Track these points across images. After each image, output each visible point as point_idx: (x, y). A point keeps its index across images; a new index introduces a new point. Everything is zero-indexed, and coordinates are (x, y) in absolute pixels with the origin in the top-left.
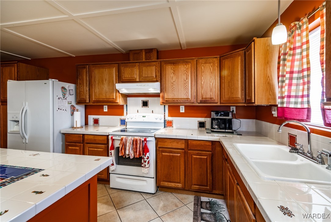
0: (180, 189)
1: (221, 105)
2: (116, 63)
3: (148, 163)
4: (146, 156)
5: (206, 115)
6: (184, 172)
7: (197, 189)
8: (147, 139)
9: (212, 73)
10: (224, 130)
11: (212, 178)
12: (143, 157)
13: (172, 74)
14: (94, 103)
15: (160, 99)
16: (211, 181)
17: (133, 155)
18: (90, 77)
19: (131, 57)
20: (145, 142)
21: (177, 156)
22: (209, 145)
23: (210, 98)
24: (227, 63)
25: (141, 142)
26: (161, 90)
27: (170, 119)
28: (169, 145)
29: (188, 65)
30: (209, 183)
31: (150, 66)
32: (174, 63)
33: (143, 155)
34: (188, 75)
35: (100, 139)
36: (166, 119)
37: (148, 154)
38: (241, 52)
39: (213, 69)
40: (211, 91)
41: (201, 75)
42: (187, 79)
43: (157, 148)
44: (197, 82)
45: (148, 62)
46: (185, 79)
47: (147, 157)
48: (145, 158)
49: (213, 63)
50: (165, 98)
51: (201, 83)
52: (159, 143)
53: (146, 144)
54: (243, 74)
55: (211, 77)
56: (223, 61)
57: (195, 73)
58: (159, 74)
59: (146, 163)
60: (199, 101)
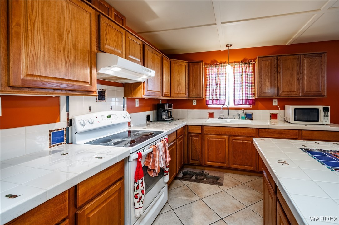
1: (171, 98)
5: (150, 108)
23: (167, 93)
24: (176, 67)
31: (136, 44)
34: (159, 68)
39: (168, 68)
40: (168, 86)
42: (159, 72)
44: (162, 76)
50: (148, 89)
60: (163, 95)
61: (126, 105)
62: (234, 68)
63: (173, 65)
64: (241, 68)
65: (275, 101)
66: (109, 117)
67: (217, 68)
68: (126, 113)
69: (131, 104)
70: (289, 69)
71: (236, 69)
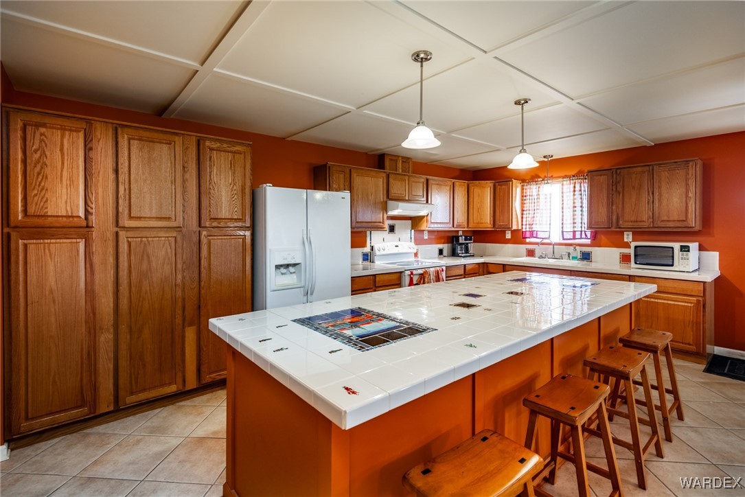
1: (469, 229)
2: (384, 172)
5: (443, 241)
9: (463, 198)
18: (352, 187)
19: (387, 164)
23: (462, 223)
24: (476, 190)
38: (490, 183)
40: (463, 215)
41: (457, 199)
44: (454, 205)
45: (417, 177)
49: (464, 188)
50: (431, 221)
51: (457, 207)
60: (455, 226)
61: (413, 237)
62: (563, 185)
63: (471, 189)
64: (572, 186)
65: (628, 235)
66: (397, 246)
67: (538, 186)
68: (412, 244)
69: (419, 235)
70: (634, 188)
71: (565, 187)
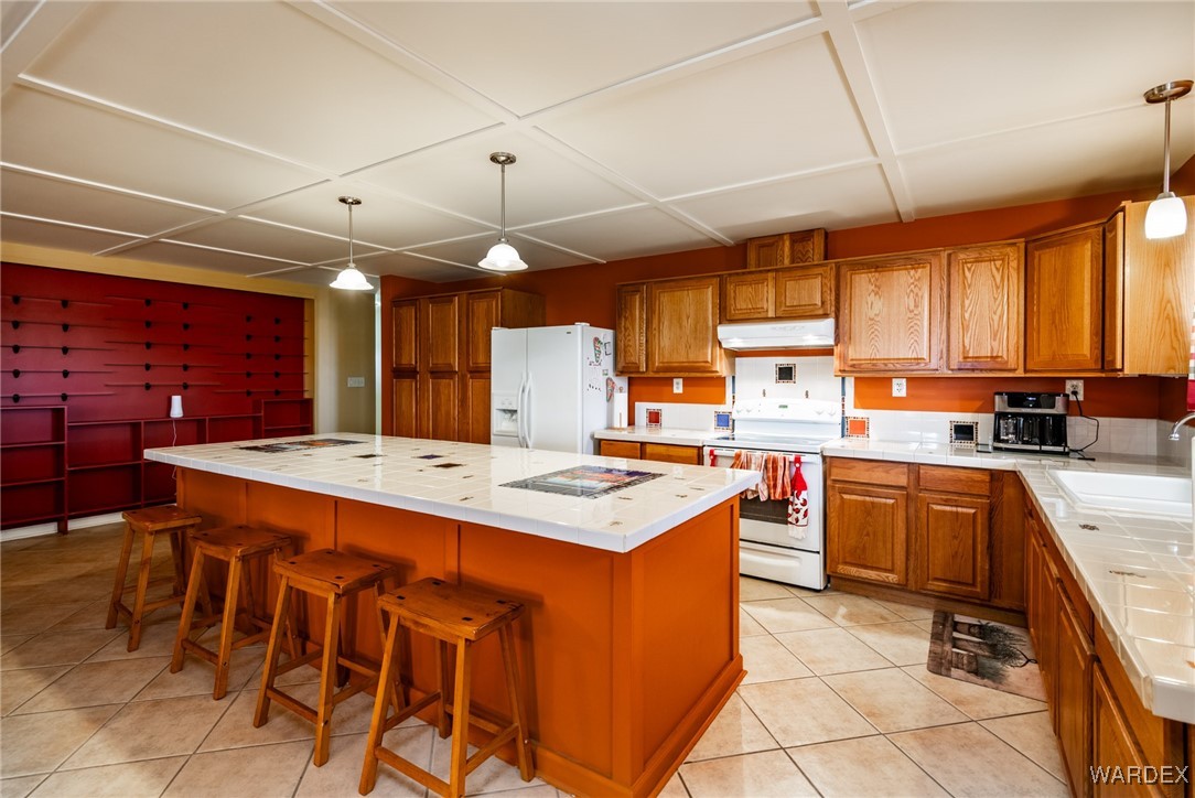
0: (892, 588)
1: (1028, 375)
2: (714, 276)
3: (805, 515)
4: (801, 498)
5: (978, 404)
6: (904, 545)
7: (941, 589)
8: (803, 459)
9: (998, 288)
10: (1037, 448)
11: (991, 567)
12: (791, 499)
13: (873, 294)
14: (657, 372)
15: (834, 362)
16: (987, 574)
17: (766, 493)
18: (651, 311)
19: (752, 256)
20: (798, 465)
21: (885, 504)
22: (983, 481)
23: (992, 357)
24: (1048, 260)
25: (787, 464)
26: (837, 340)
27: (861, 414)
28: (861, 475)
29: (920, 270)
30: (979, 579)
31: (806, 277)
32: (877, 267)
33: (792, 495)
34: (920, 294)
35: (681, 454)
36: (846, 415)
37: (804, 495)
38: (1092, 228)
39: (1002, 277)
40: (995, 336)
41: (963, 294)
42: (916, 306)
43: (829, 483)
44: (949, 313)
45: (800, 267)
46: (912, 307)
47: (801, 501)
48: (796, 501)
49: (1003, 260)
50: (850, 358)
51: (963, 317)
52: (834, 471)
53: (798, 469)
54: (1097, 290)
55: (995, 299)
56: (1037, 253)
57: (942, 289)
58: (831, 298)
59: (801, 515)
60: (955, 365)
61: (850, 391)
63: (1035, 257)
66: (783, 407)
